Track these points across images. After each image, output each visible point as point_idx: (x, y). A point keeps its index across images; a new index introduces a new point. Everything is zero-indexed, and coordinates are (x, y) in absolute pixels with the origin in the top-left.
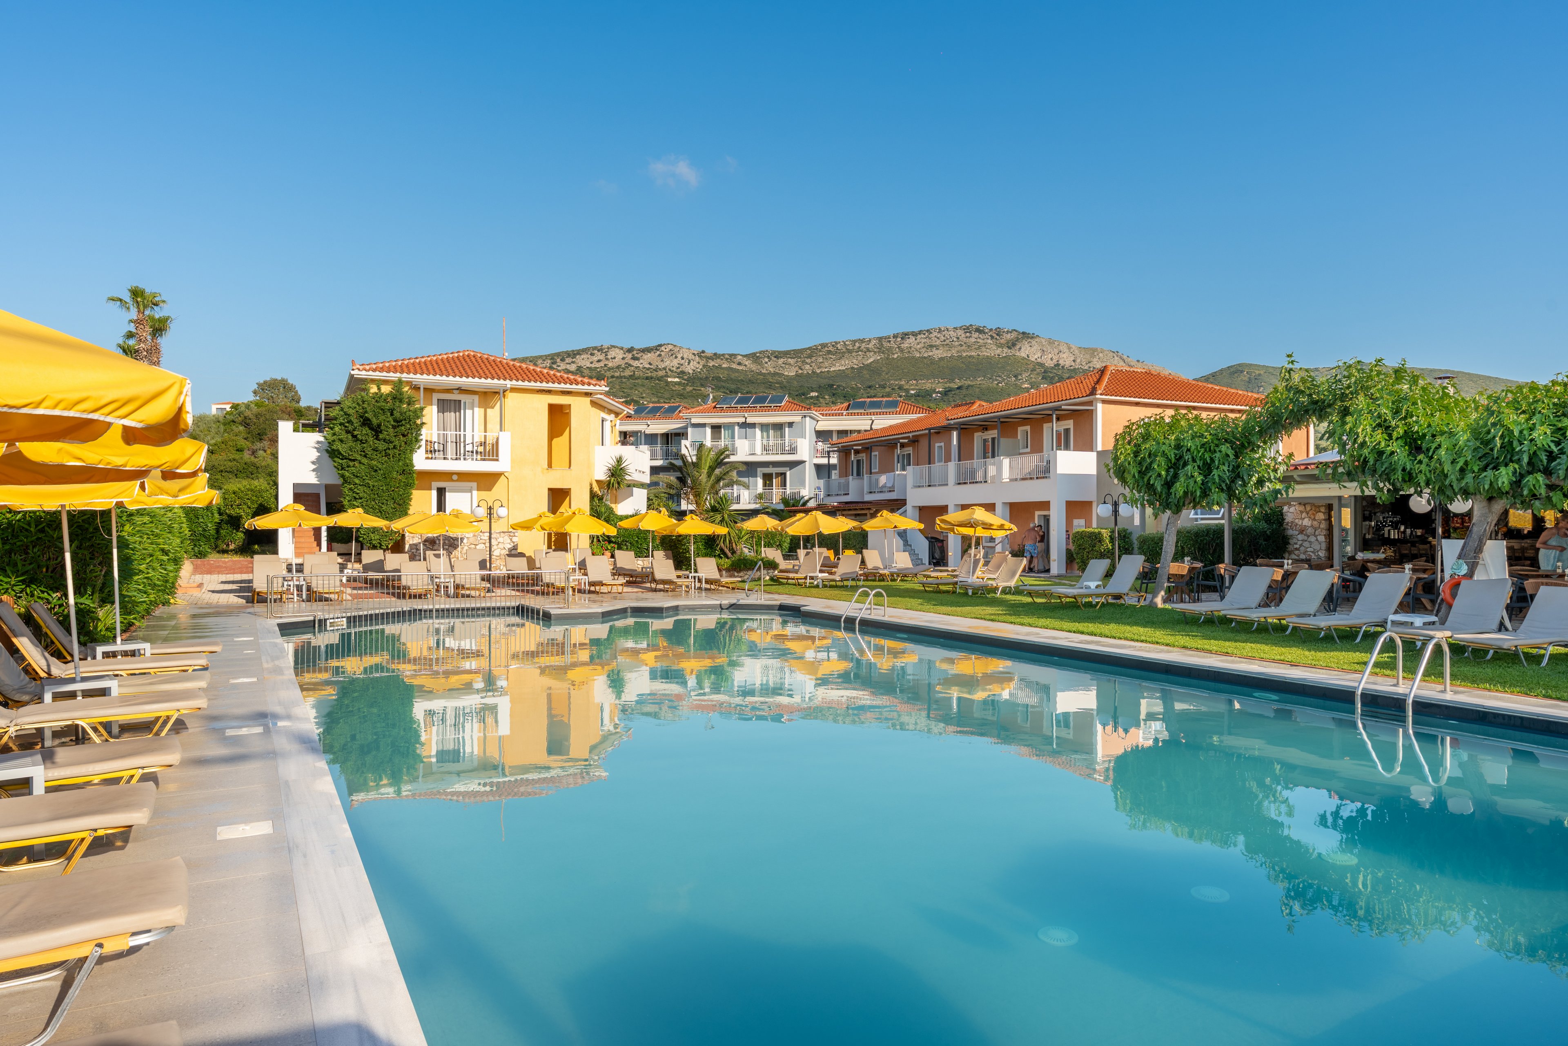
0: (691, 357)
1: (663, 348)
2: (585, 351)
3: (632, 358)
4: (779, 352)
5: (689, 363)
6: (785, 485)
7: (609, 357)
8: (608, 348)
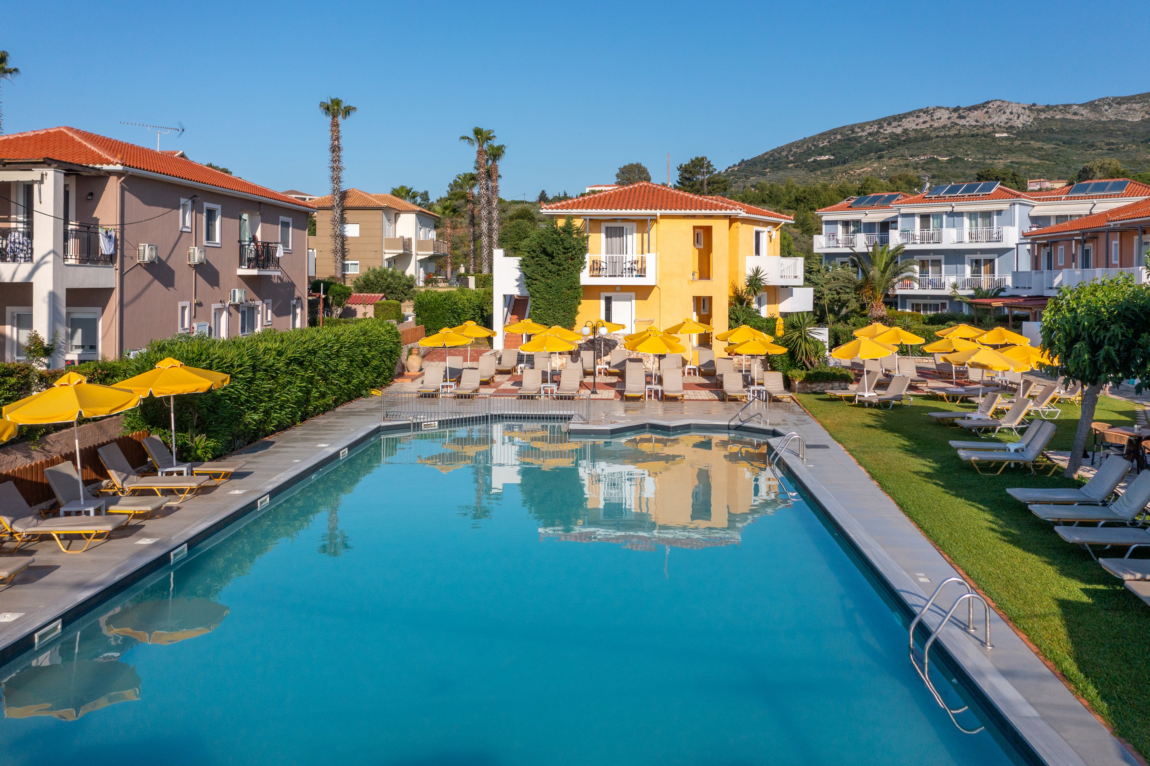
0: (1021, 111)
1: (990, 105)
2: (910, 114)
3: (958, 117)
4: (1122, 98)
5: (1018, 117)
6: (993, 272)
7: (935, 118)
8: (934, 109)
